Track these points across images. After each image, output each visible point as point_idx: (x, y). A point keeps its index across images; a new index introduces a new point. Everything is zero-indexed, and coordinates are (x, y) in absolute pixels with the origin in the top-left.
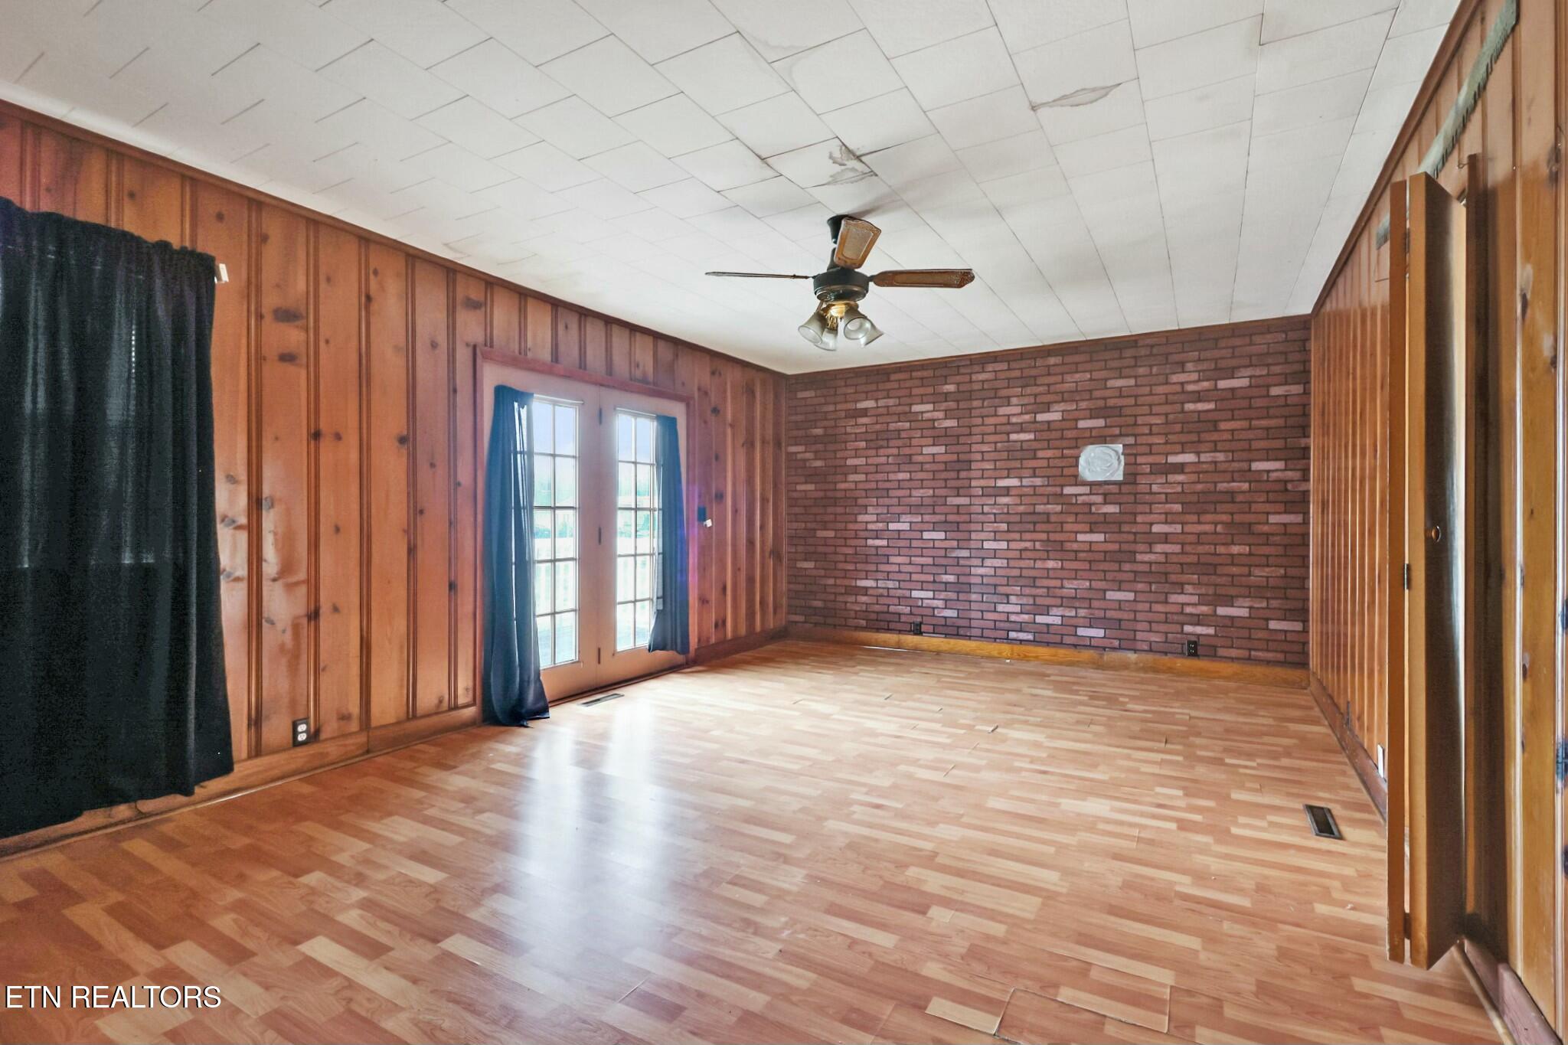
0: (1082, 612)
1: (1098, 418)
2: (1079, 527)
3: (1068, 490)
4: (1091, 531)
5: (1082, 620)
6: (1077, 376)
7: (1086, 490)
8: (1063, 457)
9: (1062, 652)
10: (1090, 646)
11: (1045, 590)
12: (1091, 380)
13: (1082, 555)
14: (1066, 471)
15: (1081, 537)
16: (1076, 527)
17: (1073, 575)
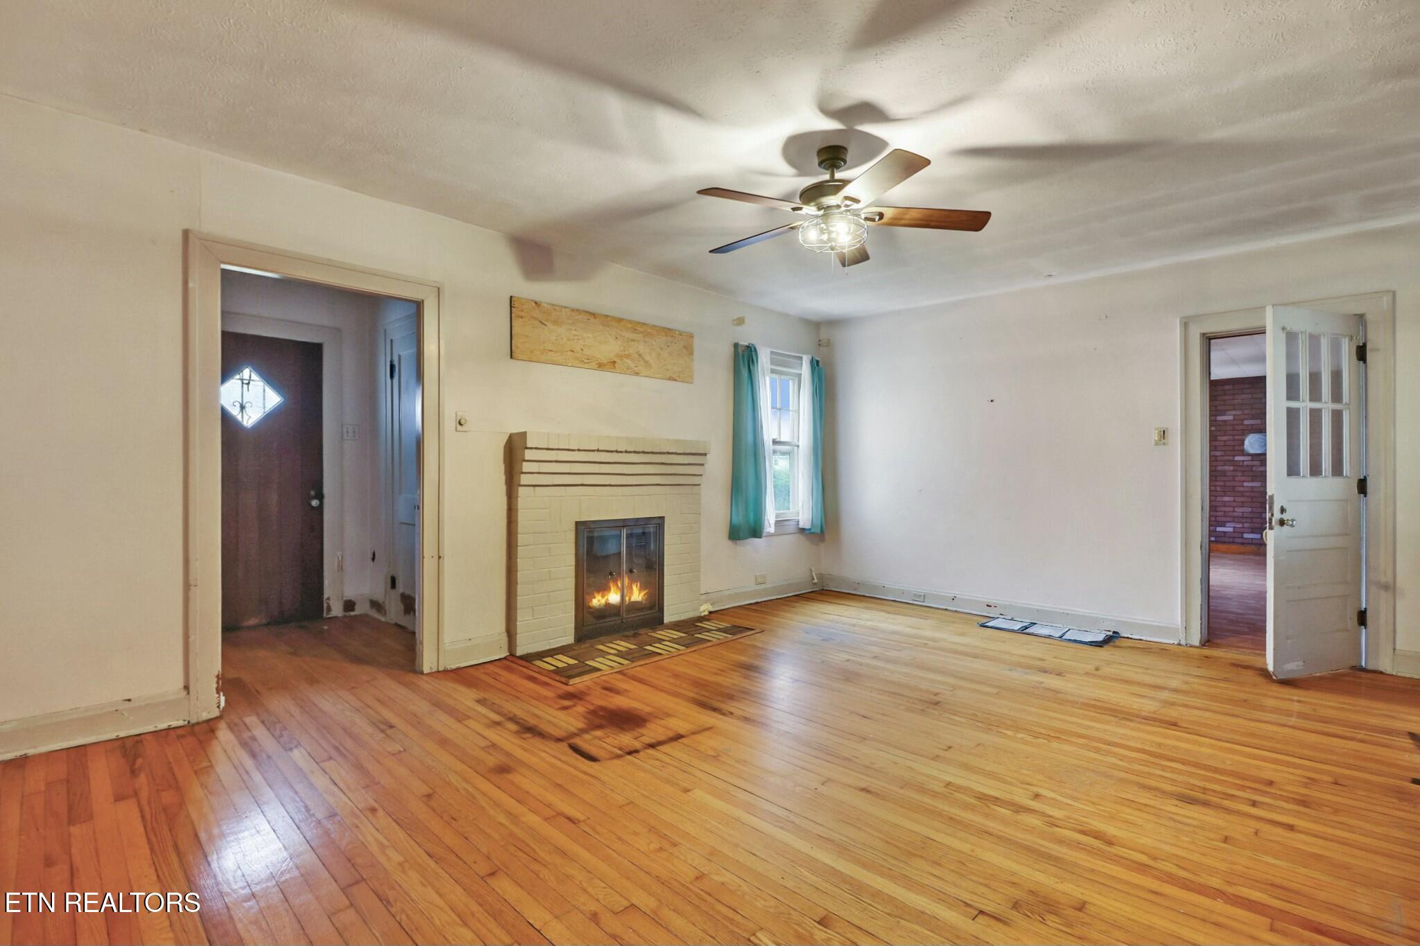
0: (1246, 525)
1: (1257, 419)
2: (1246, 478)
3: (1237, 458)
4: (1252, 481)
5: (1247, 529)
6: (1244, 396)
7: (1249, 458)
8: (1234, 440)
9: (1234, 547)
10: (1252, 544)
11: (1223, 513)
12: (1252, 398)
13: (1246, 494)
14: (1236, 448)
15: (1246, 484)
16: (1243, 478)
17: (1240, 504)
